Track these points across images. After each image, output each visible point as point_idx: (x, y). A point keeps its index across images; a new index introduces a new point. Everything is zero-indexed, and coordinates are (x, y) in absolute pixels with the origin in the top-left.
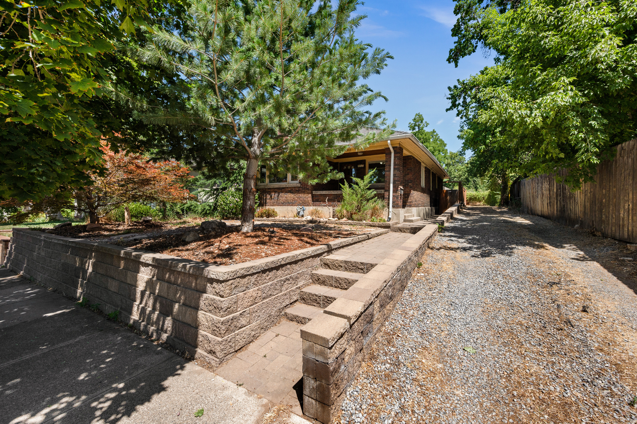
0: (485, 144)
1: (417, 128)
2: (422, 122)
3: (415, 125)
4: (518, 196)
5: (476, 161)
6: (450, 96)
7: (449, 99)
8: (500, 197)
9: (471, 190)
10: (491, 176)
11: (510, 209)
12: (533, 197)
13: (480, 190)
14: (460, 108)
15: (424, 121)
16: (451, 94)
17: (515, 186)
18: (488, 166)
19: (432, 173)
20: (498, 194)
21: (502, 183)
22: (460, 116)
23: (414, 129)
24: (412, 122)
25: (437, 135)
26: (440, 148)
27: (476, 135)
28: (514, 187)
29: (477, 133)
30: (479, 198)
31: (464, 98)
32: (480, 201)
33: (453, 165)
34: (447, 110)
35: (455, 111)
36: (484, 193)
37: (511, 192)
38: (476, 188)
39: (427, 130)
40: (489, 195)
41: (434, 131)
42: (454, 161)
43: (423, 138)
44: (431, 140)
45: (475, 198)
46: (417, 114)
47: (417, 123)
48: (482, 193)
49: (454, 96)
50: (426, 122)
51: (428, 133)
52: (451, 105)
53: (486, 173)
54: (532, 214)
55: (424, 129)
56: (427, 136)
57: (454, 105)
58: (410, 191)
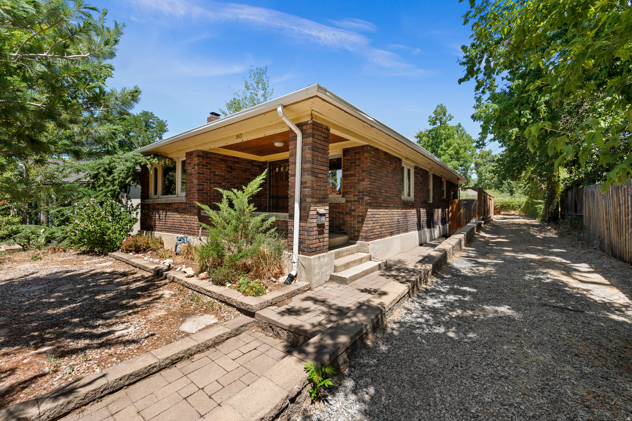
0: (518, 124)
1: (438, 122)
2: (444, 114)
3: (436, 119)
4: (576, 211)
5: (506, 157)
6: (465, 60)
7: (464, 64)
8: (542, 206)
9: (505, 194)
10: (531, 179)
11: (561, 235)
12: (618, 222)
13: (517, 194)
14: (481, 76)
15: (447, 115)
16: (466, 57)
17: (570, 193)
18: (525, 164)
19: (434, 176)
20: (540, 203)
21: (548, 187)
22: (481, 89)
23: (434, 124)
24: (433, 116)
25: (463, 129)
26: (467, 145)
27: (504, 112)
28: (567, 196)
29: (505, 108)
30: (513, 206)
31: (488, 61)
32: (515, 210)
33: (484, 165)
34: (460, 81)
35: (472, 82)
36: (521, 199)
37: (563, 201)
38: (512, 192)
39: (450, 124)
40: (527, 203)
41: (459, 126)
42: (485, 160)
43: (446, 134)
44: (456, 136)
45: (509, 206)
46: (438, 106)
47: (439, 117)
48: (518, 199)
49: (471, 59)
50: (449, 115)
51: (452, 127)
52: (466, 72)
53: (523, 174)
54: (614, 256)
55: (448, 123)
56: (451, 131)
57: (471, 73)
58: (366, 211)
